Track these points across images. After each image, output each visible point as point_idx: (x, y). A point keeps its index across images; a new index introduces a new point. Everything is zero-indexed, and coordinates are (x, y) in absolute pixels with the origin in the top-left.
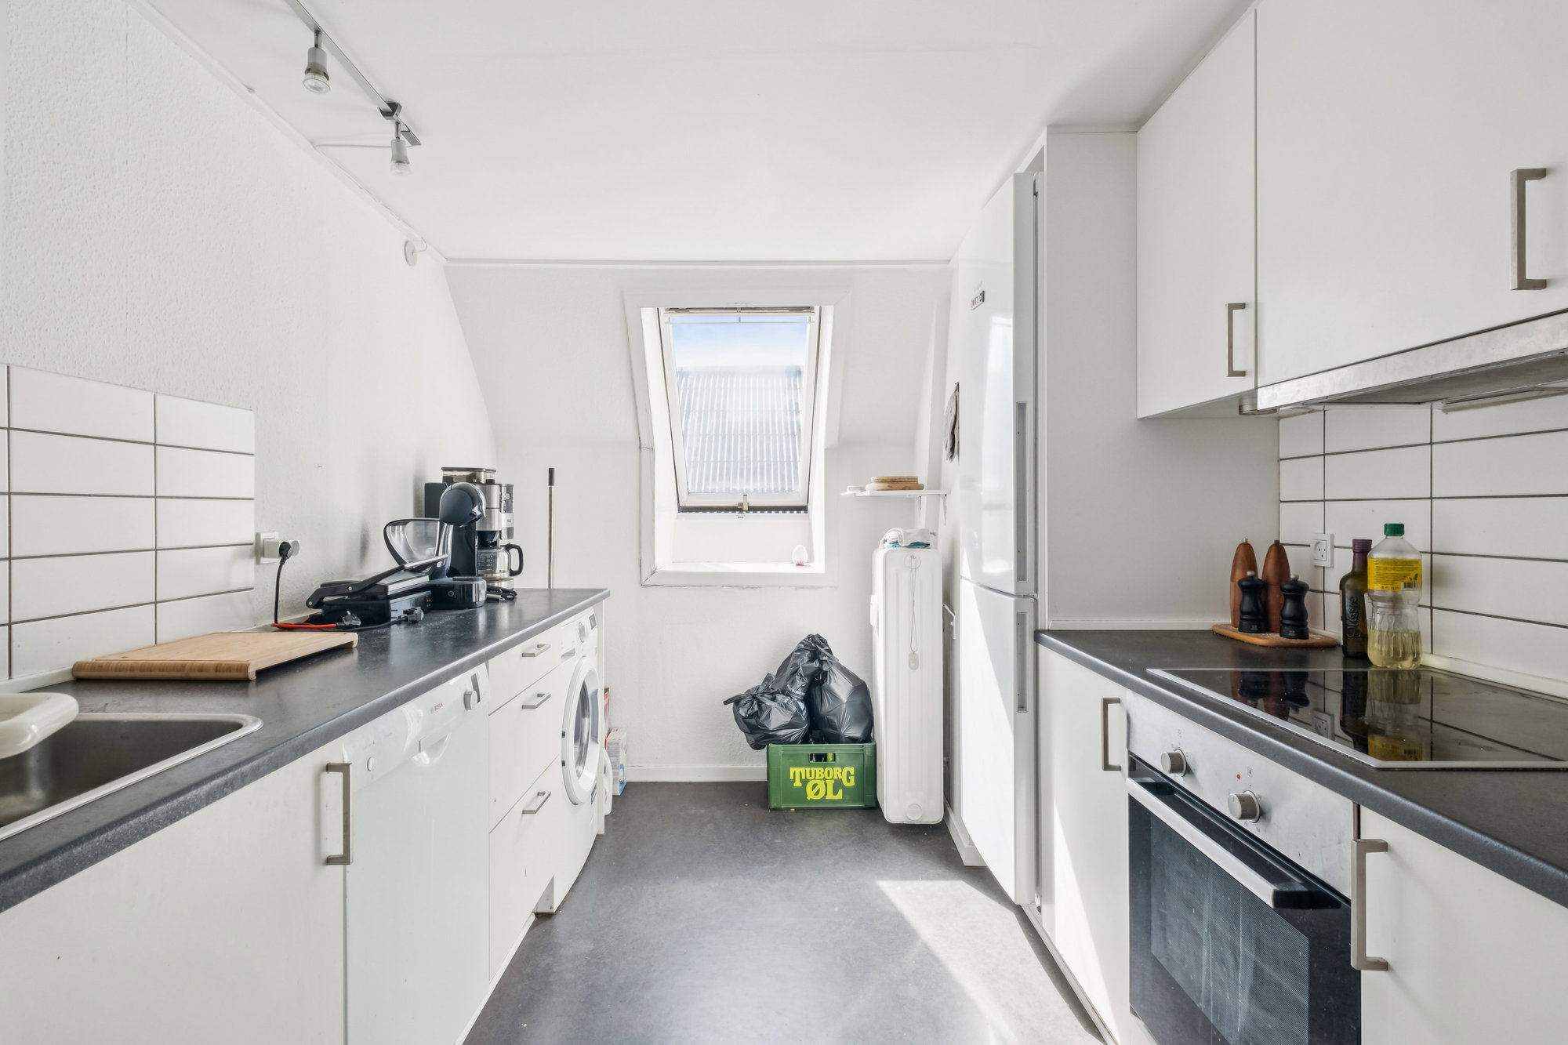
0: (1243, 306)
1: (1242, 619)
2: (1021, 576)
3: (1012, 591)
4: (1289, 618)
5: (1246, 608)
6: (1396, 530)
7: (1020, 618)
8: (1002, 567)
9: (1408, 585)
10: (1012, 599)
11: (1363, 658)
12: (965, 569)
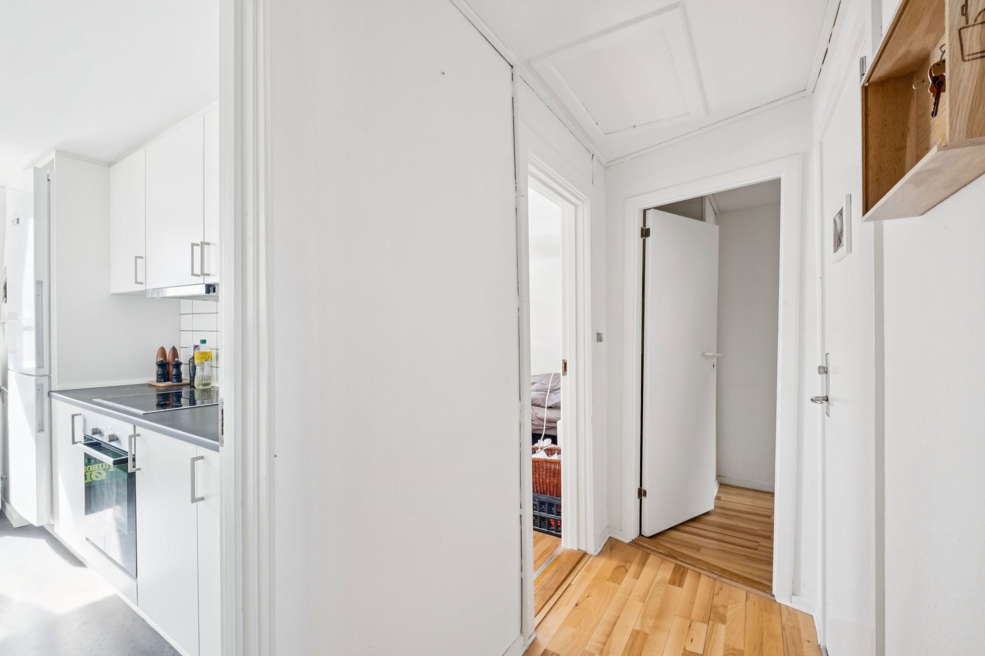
0: (142, 258)
1: (158, 377)
2: (40, 365)
3: (34, 373)
4: (175, 375)
5: (159, 373)
6: (204, 342)
7: (39, 388)
8: (30, 364)
9: (206, 360)
10: (34, 378)
11: (193, 387)
12: (11, 366)
